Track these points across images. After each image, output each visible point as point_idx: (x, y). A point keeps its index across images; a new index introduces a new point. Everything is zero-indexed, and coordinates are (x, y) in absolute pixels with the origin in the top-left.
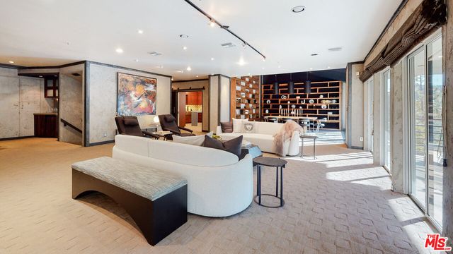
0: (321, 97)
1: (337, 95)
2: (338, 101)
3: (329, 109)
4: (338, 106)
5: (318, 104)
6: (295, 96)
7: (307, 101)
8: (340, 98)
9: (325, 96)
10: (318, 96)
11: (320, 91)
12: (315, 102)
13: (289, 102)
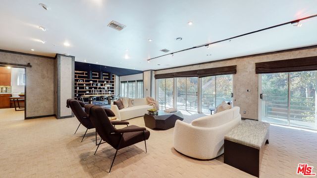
0: (105, 82)
1: (113, 82)
2: (113, 85)
3: (109, 89)
4: (113, 88)
5: (103, 87)
6: (89, 81)
7: (97, 85)
8: (114, 83)
9: (107, 82)
10: (103, 82)
11: (105, 79)
12: (102, 85)
13: (85, 85)
